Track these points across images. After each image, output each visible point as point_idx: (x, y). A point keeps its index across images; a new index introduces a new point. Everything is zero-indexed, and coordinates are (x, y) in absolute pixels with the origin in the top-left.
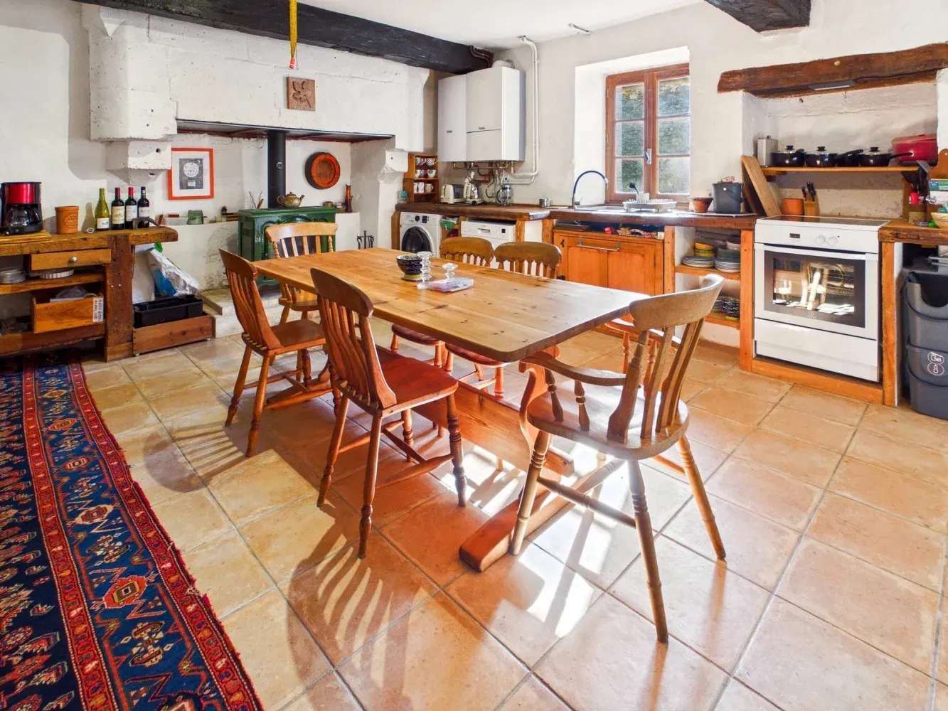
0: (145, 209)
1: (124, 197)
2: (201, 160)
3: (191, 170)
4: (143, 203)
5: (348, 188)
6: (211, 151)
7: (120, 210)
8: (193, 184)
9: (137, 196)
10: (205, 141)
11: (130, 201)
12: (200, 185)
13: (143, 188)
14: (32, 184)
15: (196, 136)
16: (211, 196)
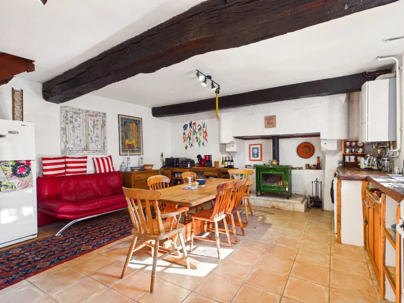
0: (232, 163)
1: (227, 159)
2: (258, 148)
3: (255, 151)
4: (232, 161)
5: (318, 158)
6: (261, 145)
7: (226, 163)
8: (256, 156)
9: (230, 159)
10: (260, 141)
11: (229, 160)
12: (258, 156)
13: (232, 157)
14: (208, 155)
15: (257, 140)
16: (261, 160)
